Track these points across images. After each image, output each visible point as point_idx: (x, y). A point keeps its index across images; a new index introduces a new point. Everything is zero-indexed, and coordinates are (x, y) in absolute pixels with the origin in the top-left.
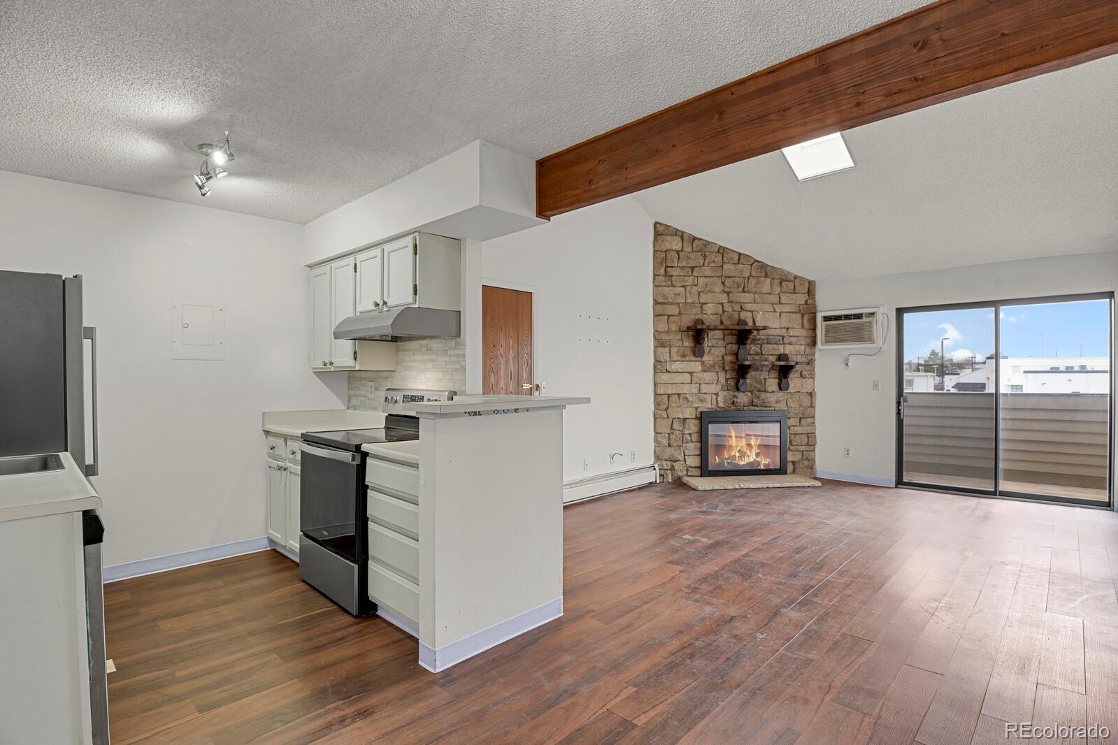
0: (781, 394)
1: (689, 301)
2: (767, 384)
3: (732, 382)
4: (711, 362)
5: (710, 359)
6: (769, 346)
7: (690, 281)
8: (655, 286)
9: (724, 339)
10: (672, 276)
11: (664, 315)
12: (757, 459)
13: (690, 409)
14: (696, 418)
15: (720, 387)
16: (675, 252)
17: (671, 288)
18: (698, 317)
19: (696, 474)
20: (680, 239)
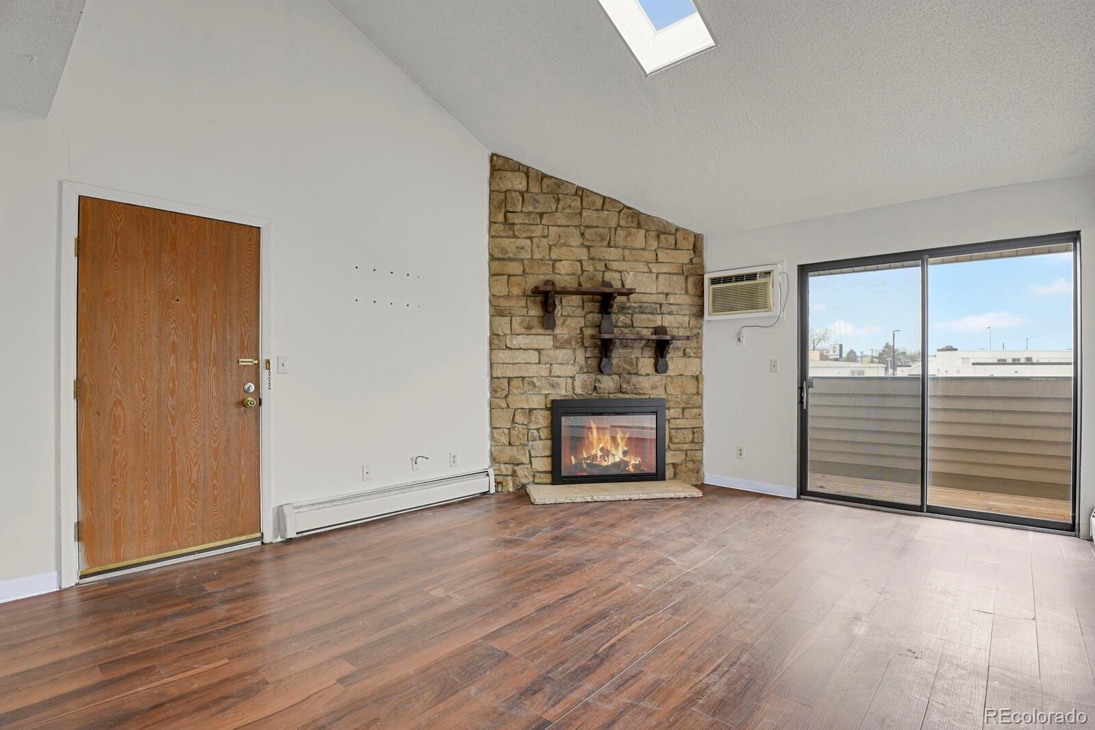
0: (657, 378)
1: (537, 256)
2: (640, 364)
3: (591, 362)
4: (566, 336)
5: (565, 332)
6: (643, 316)
7: (538, 231)
8: (491, 237)
9: (583, 308)
10: (513, 224)
11: (504, 274)
12: (626, 459)
13: (538, 396)
14: (547, 408)
15: (577, 368)
16: (518, 193)
17: (513, 240)
18: (548, 277)
19: (545, 481)
20: (524, 177)
